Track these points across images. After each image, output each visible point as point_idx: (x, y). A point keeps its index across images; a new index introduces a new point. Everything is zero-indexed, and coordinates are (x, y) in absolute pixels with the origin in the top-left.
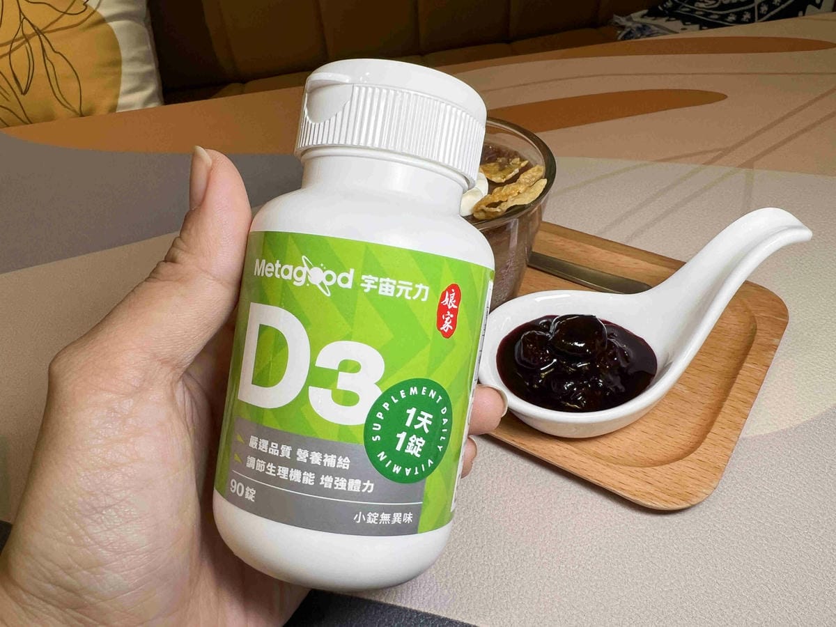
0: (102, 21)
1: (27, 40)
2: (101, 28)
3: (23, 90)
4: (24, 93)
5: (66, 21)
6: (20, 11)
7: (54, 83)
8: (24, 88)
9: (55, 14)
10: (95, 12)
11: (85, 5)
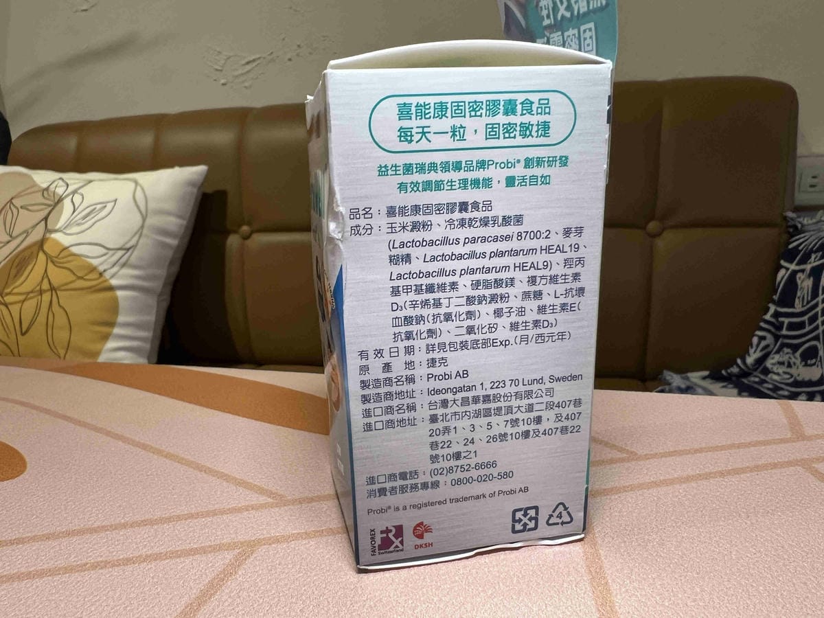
0: (111, 288)
1: (41, 294)
2: (108, 294)
3: (23, 331)
4: (23, 334)
5: (80, 284)
6: (46, 271)
7: (50, 332)
8: (24, 330)
9: (72, 278)
10: (106, 281)
11: (101, 274)
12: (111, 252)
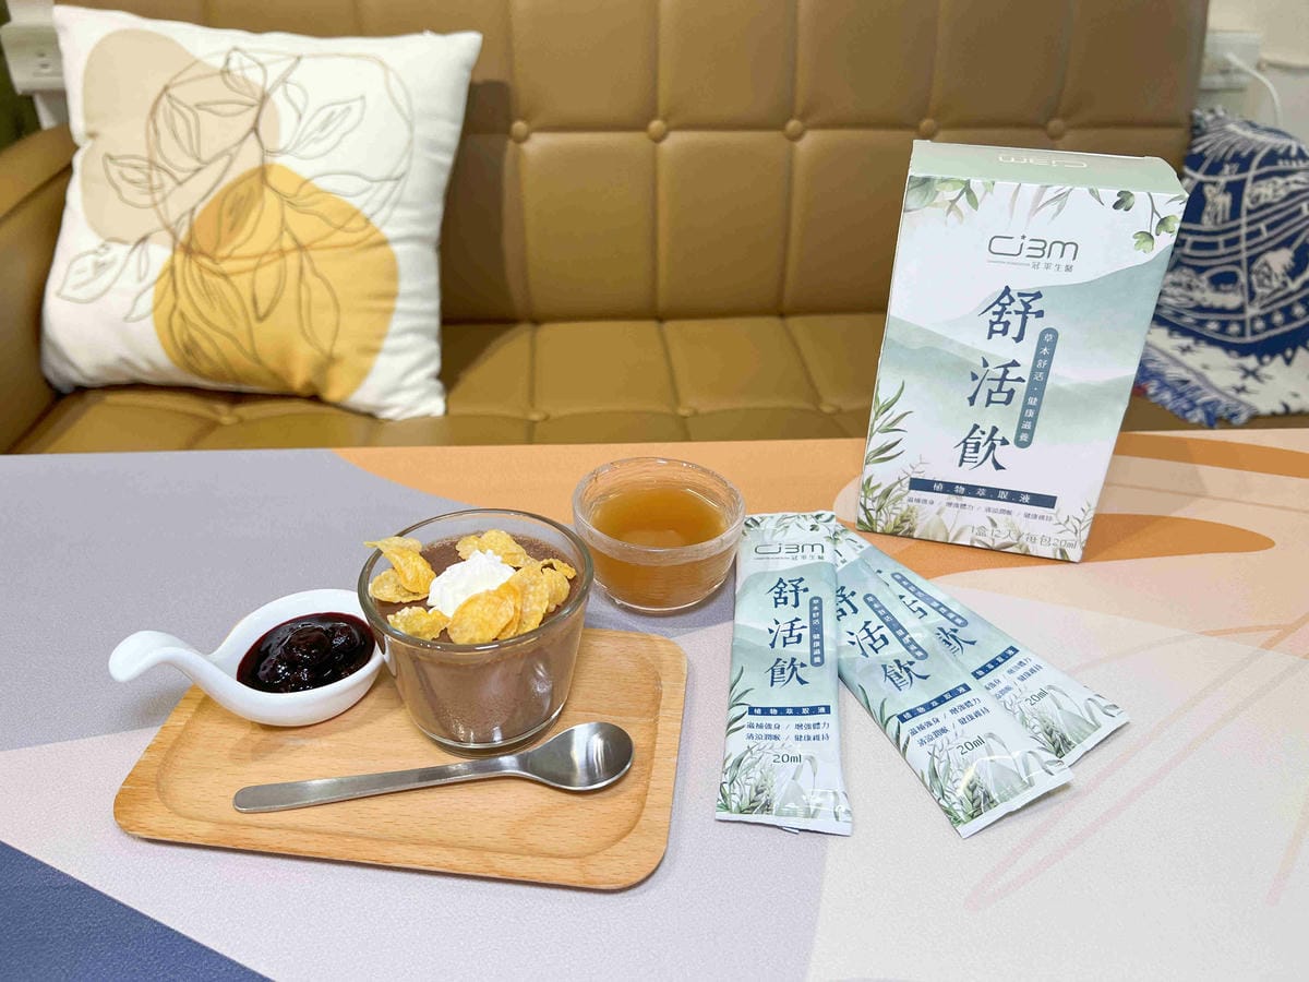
0: (384, 243)
1: (283, 257)
2: (379, 252)
3: (261, 316)
4: (260, 319)
5: (340, 237)
6: (283, 219)
7: (304, 313)
8: (262, 309)
9: (327, 229)
10: (377, 231)
11: (367, 221)
12: (376, 185)
